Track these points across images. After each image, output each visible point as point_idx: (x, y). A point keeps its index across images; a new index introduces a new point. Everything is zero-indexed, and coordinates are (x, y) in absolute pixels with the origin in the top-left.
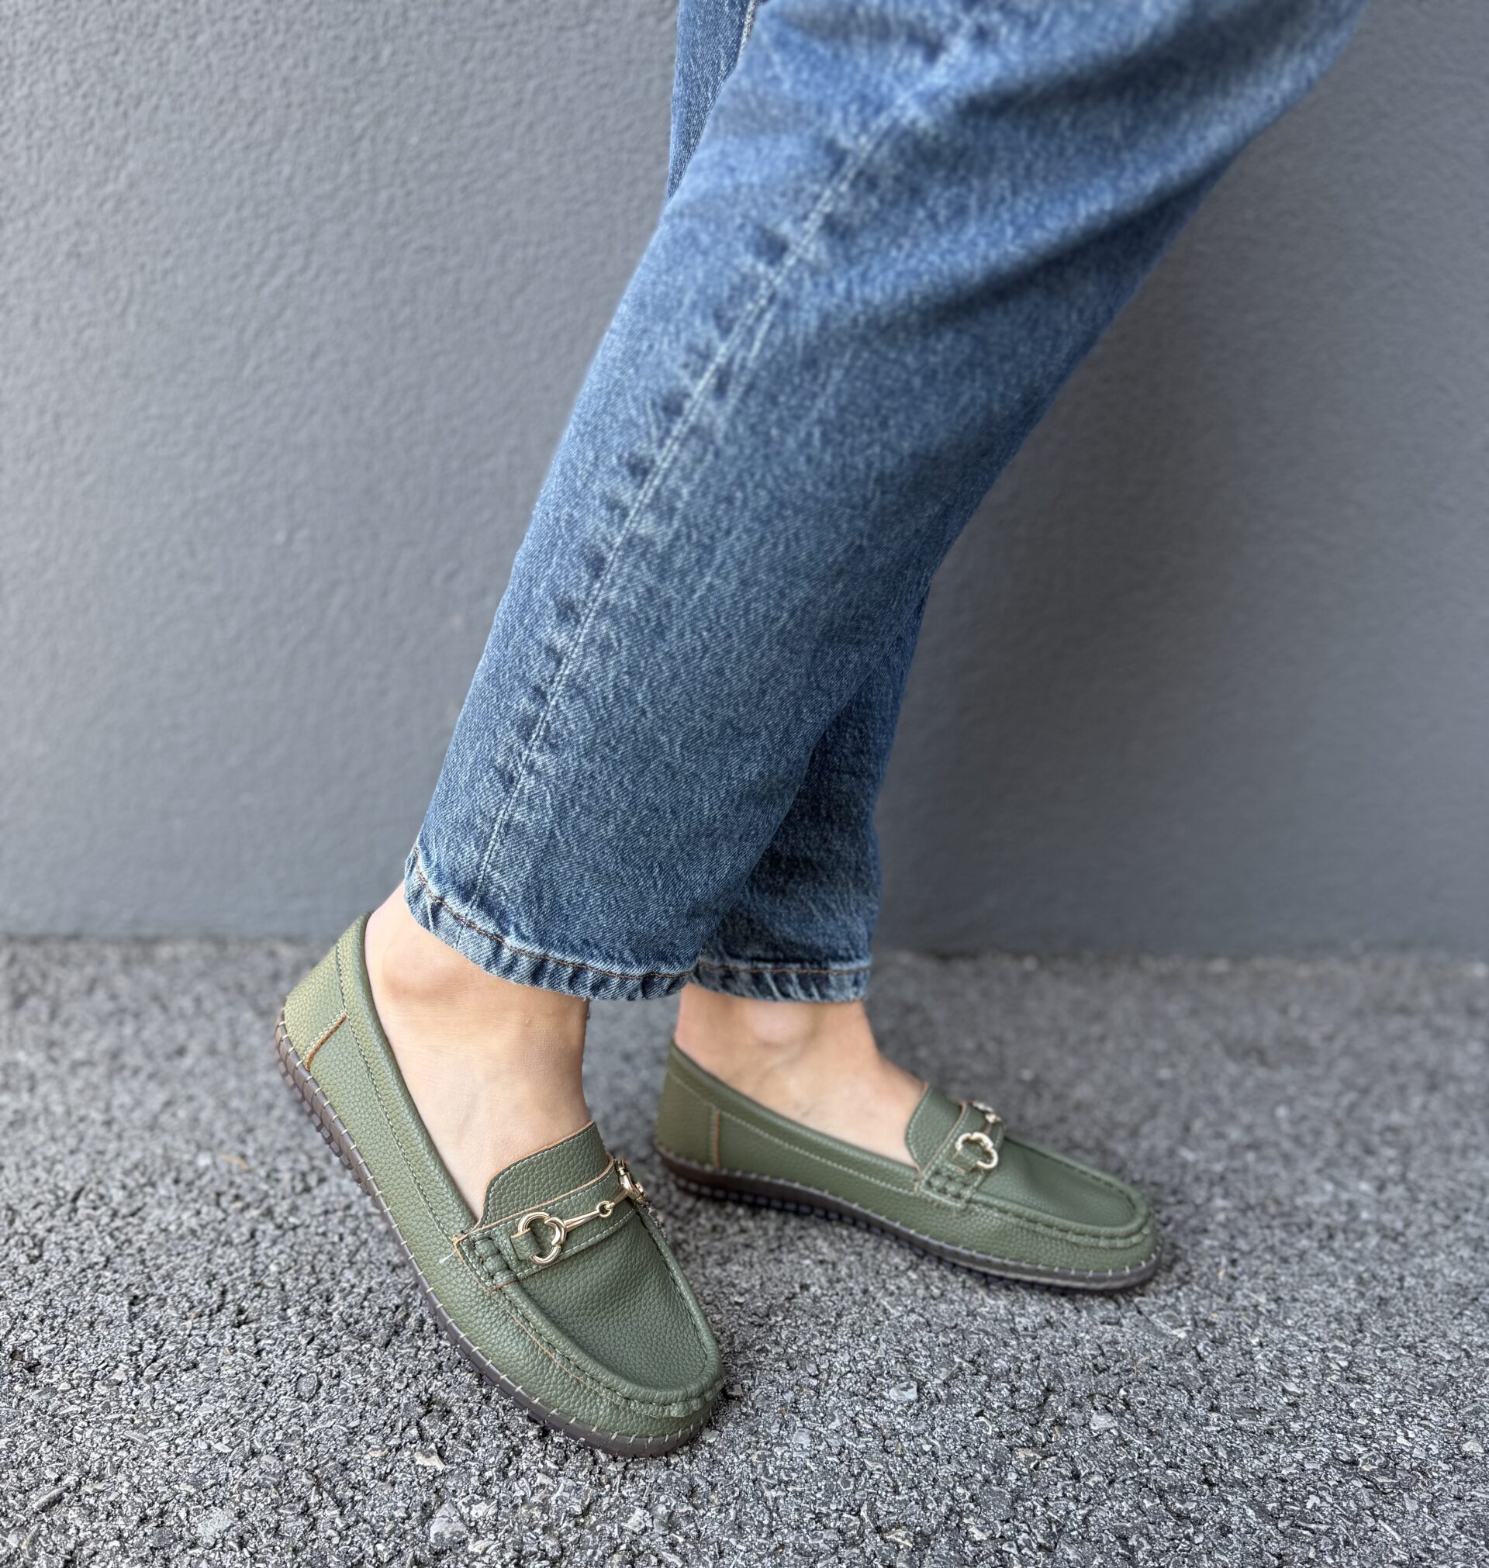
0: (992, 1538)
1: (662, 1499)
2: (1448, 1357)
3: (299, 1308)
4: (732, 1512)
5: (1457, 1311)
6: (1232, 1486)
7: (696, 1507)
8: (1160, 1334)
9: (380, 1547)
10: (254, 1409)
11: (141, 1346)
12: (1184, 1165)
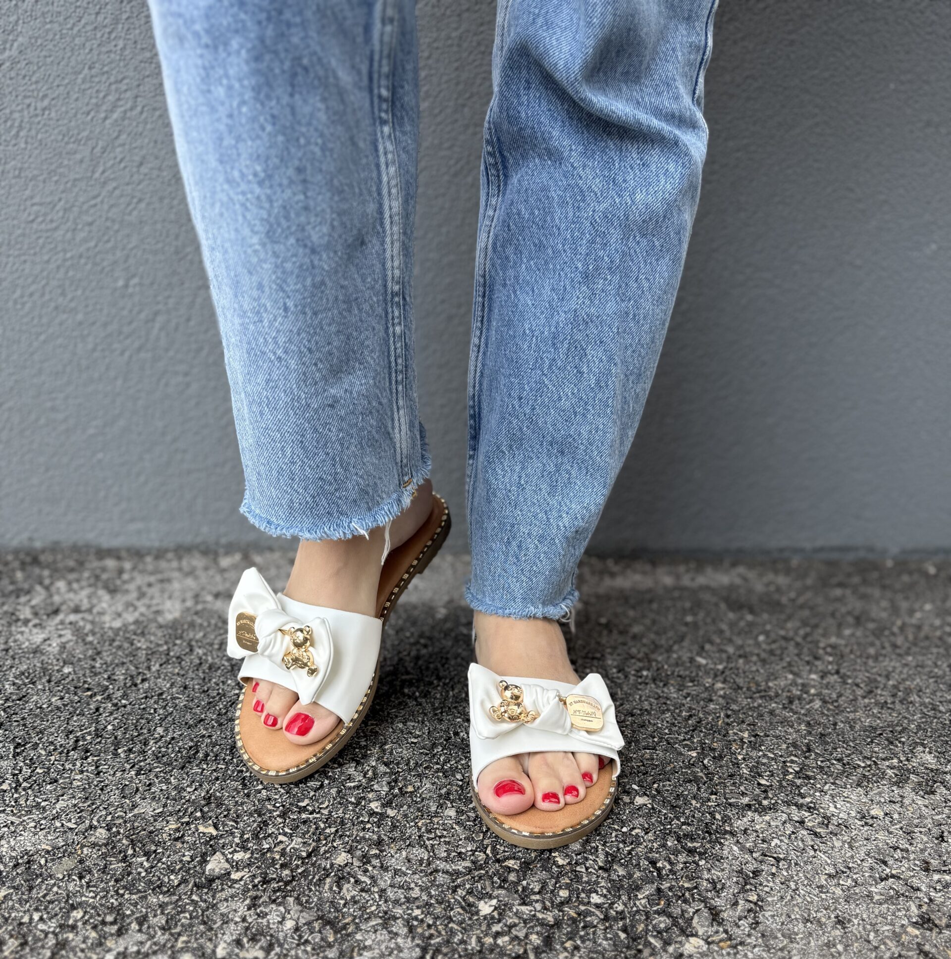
0: (569, 864)
1: (359, 847)
2: (863, 765)
3: (126, 748)
4: (404, 853)
5: (869, 740)
6: (724, 834)
7: (381, 851)
8: (681, 754)
9: (172, 877)
10: (93, 804)
11: (21, 771)
12: (699, 667)
